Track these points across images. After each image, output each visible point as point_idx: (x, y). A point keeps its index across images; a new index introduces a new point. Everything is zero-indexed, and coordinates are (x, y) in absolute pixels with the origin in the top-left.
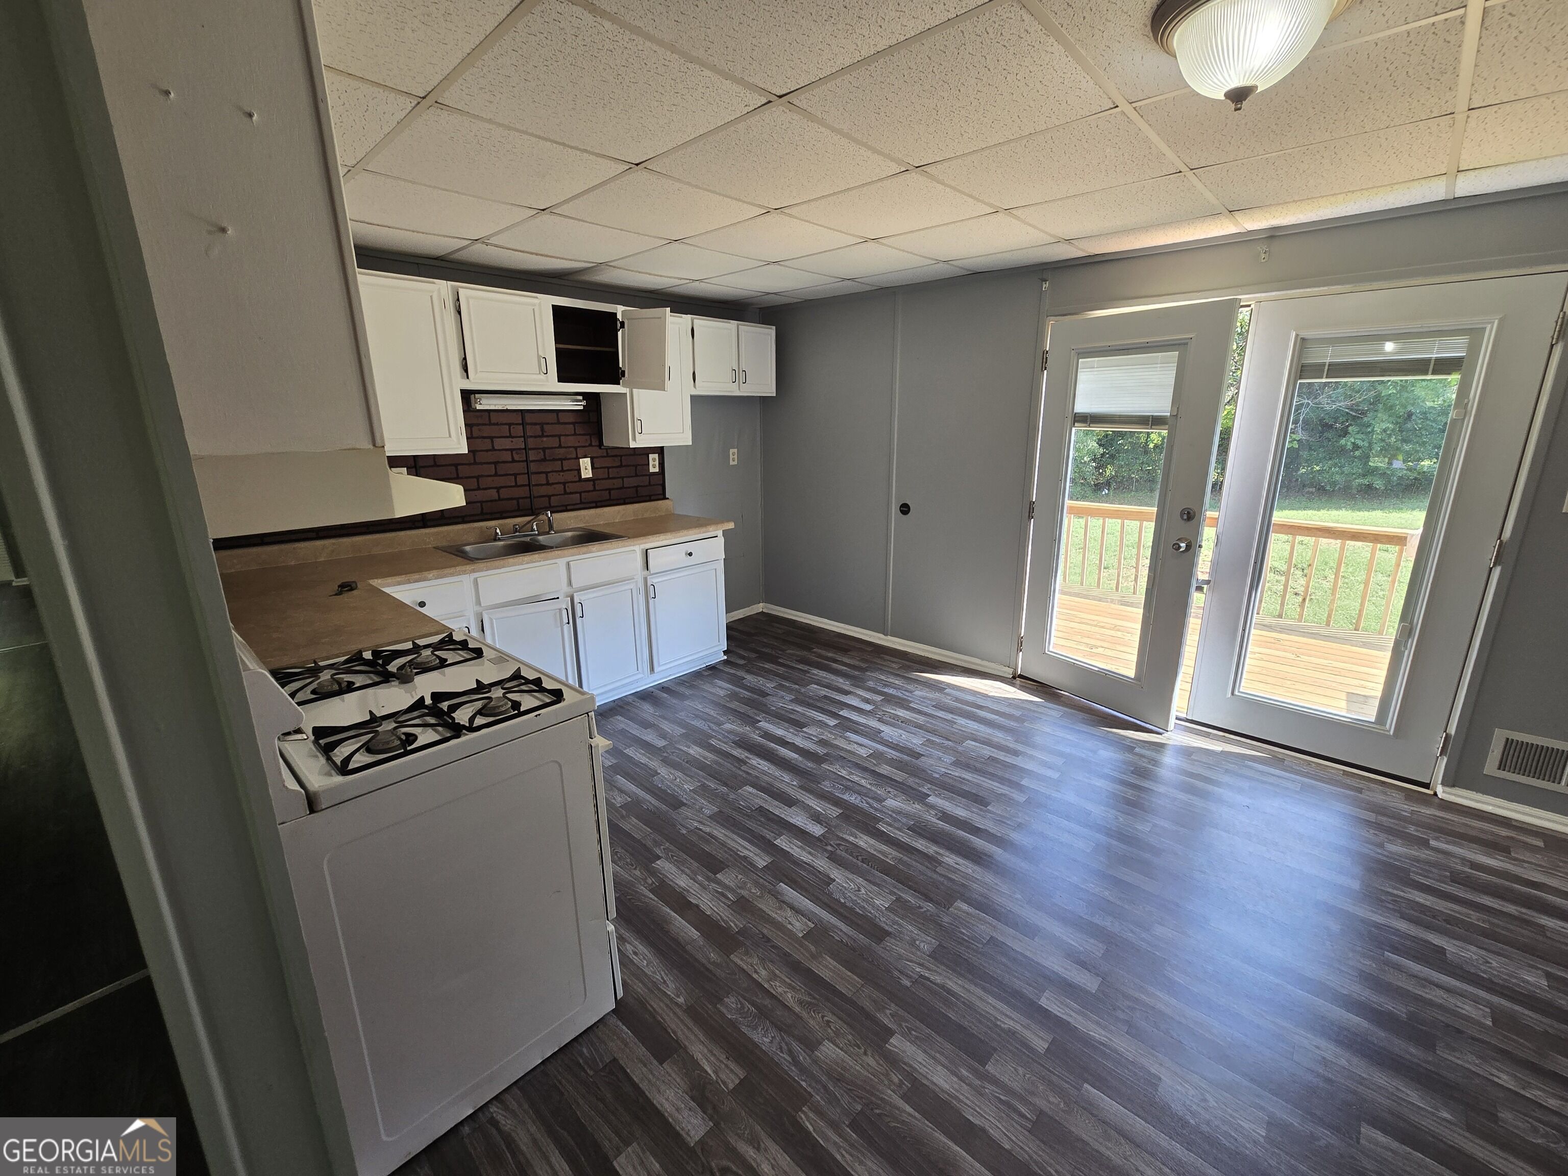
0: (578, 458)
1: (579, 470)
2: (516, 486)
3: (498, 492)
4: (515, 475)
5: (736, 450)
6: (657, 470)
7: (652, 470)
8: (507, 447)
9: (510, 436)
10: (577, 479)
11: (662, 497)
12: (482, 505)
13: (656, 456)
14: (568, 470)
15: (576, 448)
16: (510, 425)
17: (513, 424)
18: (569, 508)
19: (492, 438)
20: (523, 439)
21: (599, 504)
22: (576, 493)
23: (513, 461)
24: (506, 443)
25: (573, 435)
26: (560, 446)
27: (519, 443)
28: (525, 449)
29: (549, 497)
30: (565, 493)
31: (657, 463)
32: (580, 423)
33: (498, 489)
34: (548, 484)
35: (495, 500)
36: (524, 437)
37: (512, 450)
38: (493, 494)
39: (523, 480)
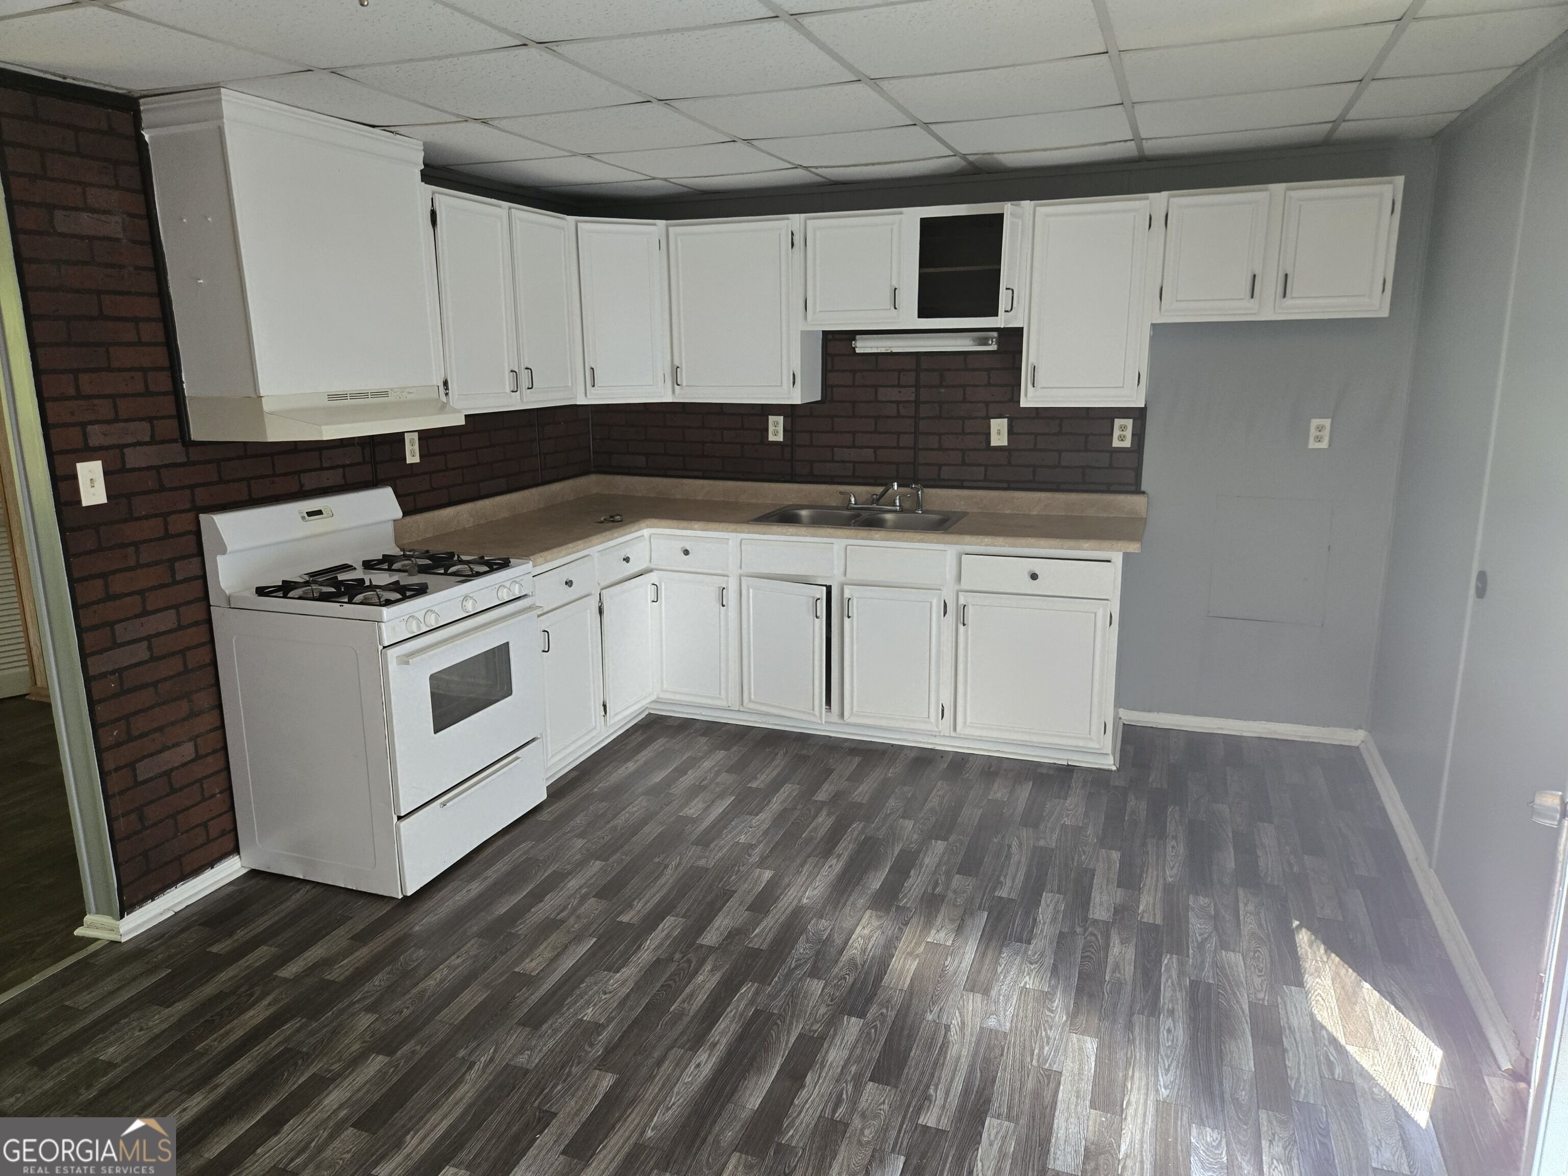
0: (988, 418)
1: (988, 434)
2: (898, 447)
3: (875, 452)
4: (899, 434)
5: (1327, 422)
6: (1127, 444)
7: (1116, 443)
8: (893, 399)
9: (899, 386)
10: (984, 445)
11: (1133, 488)
12: (854, 466)
13: (1129, 423)
14: (970, 433)
15: (987, 404)
16: (900, 371)
17: (904, 370)
18: (966, 484)
19: (876, 387)
20: (913, 389)
21: (1012, 485)
22: (981, 465)
23: (899, 416)
24: (892, 394)
25: (985, 386)
26: (964, 401)
27: (909, 394)
28: (915, 402)
29: (940, 466)
30: (964, 463)
31: (1129, 433)
32: (997, 369)
33: (876, 449)
34: (940, 449)
35: (870, 463)
36: (915, 386)
37: (898, 403)
38: (868, 454)
39: (907, 440)
